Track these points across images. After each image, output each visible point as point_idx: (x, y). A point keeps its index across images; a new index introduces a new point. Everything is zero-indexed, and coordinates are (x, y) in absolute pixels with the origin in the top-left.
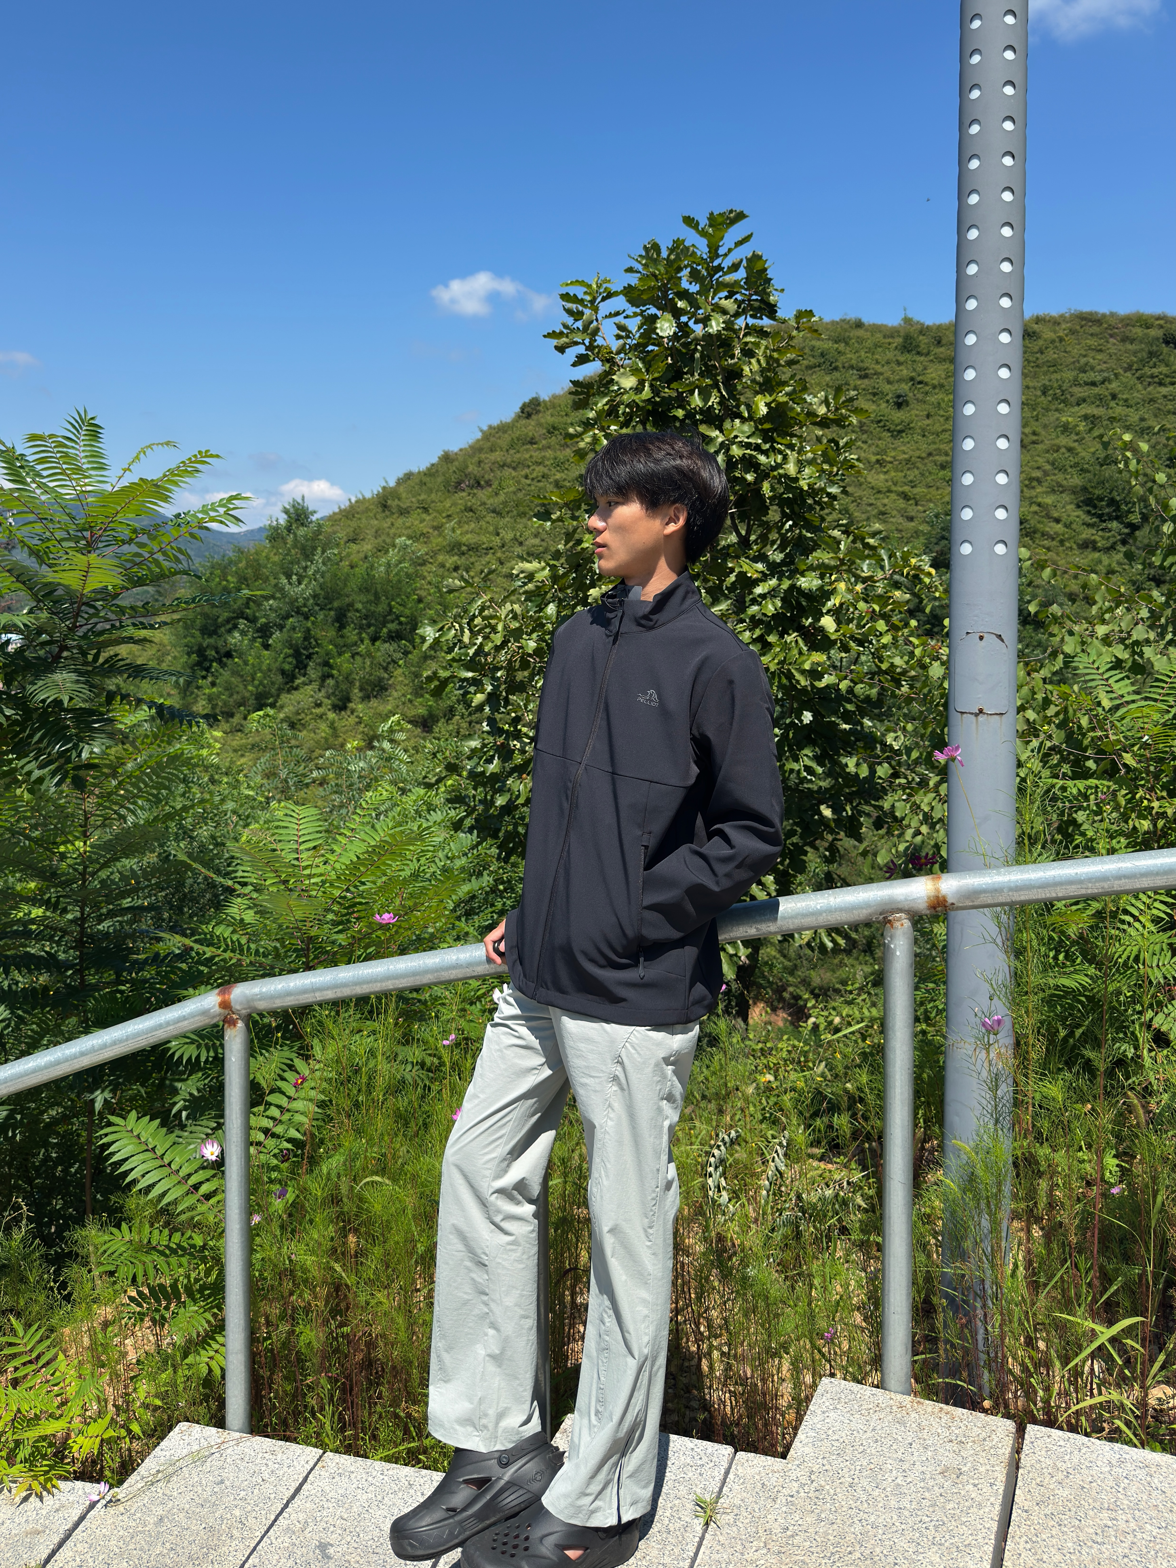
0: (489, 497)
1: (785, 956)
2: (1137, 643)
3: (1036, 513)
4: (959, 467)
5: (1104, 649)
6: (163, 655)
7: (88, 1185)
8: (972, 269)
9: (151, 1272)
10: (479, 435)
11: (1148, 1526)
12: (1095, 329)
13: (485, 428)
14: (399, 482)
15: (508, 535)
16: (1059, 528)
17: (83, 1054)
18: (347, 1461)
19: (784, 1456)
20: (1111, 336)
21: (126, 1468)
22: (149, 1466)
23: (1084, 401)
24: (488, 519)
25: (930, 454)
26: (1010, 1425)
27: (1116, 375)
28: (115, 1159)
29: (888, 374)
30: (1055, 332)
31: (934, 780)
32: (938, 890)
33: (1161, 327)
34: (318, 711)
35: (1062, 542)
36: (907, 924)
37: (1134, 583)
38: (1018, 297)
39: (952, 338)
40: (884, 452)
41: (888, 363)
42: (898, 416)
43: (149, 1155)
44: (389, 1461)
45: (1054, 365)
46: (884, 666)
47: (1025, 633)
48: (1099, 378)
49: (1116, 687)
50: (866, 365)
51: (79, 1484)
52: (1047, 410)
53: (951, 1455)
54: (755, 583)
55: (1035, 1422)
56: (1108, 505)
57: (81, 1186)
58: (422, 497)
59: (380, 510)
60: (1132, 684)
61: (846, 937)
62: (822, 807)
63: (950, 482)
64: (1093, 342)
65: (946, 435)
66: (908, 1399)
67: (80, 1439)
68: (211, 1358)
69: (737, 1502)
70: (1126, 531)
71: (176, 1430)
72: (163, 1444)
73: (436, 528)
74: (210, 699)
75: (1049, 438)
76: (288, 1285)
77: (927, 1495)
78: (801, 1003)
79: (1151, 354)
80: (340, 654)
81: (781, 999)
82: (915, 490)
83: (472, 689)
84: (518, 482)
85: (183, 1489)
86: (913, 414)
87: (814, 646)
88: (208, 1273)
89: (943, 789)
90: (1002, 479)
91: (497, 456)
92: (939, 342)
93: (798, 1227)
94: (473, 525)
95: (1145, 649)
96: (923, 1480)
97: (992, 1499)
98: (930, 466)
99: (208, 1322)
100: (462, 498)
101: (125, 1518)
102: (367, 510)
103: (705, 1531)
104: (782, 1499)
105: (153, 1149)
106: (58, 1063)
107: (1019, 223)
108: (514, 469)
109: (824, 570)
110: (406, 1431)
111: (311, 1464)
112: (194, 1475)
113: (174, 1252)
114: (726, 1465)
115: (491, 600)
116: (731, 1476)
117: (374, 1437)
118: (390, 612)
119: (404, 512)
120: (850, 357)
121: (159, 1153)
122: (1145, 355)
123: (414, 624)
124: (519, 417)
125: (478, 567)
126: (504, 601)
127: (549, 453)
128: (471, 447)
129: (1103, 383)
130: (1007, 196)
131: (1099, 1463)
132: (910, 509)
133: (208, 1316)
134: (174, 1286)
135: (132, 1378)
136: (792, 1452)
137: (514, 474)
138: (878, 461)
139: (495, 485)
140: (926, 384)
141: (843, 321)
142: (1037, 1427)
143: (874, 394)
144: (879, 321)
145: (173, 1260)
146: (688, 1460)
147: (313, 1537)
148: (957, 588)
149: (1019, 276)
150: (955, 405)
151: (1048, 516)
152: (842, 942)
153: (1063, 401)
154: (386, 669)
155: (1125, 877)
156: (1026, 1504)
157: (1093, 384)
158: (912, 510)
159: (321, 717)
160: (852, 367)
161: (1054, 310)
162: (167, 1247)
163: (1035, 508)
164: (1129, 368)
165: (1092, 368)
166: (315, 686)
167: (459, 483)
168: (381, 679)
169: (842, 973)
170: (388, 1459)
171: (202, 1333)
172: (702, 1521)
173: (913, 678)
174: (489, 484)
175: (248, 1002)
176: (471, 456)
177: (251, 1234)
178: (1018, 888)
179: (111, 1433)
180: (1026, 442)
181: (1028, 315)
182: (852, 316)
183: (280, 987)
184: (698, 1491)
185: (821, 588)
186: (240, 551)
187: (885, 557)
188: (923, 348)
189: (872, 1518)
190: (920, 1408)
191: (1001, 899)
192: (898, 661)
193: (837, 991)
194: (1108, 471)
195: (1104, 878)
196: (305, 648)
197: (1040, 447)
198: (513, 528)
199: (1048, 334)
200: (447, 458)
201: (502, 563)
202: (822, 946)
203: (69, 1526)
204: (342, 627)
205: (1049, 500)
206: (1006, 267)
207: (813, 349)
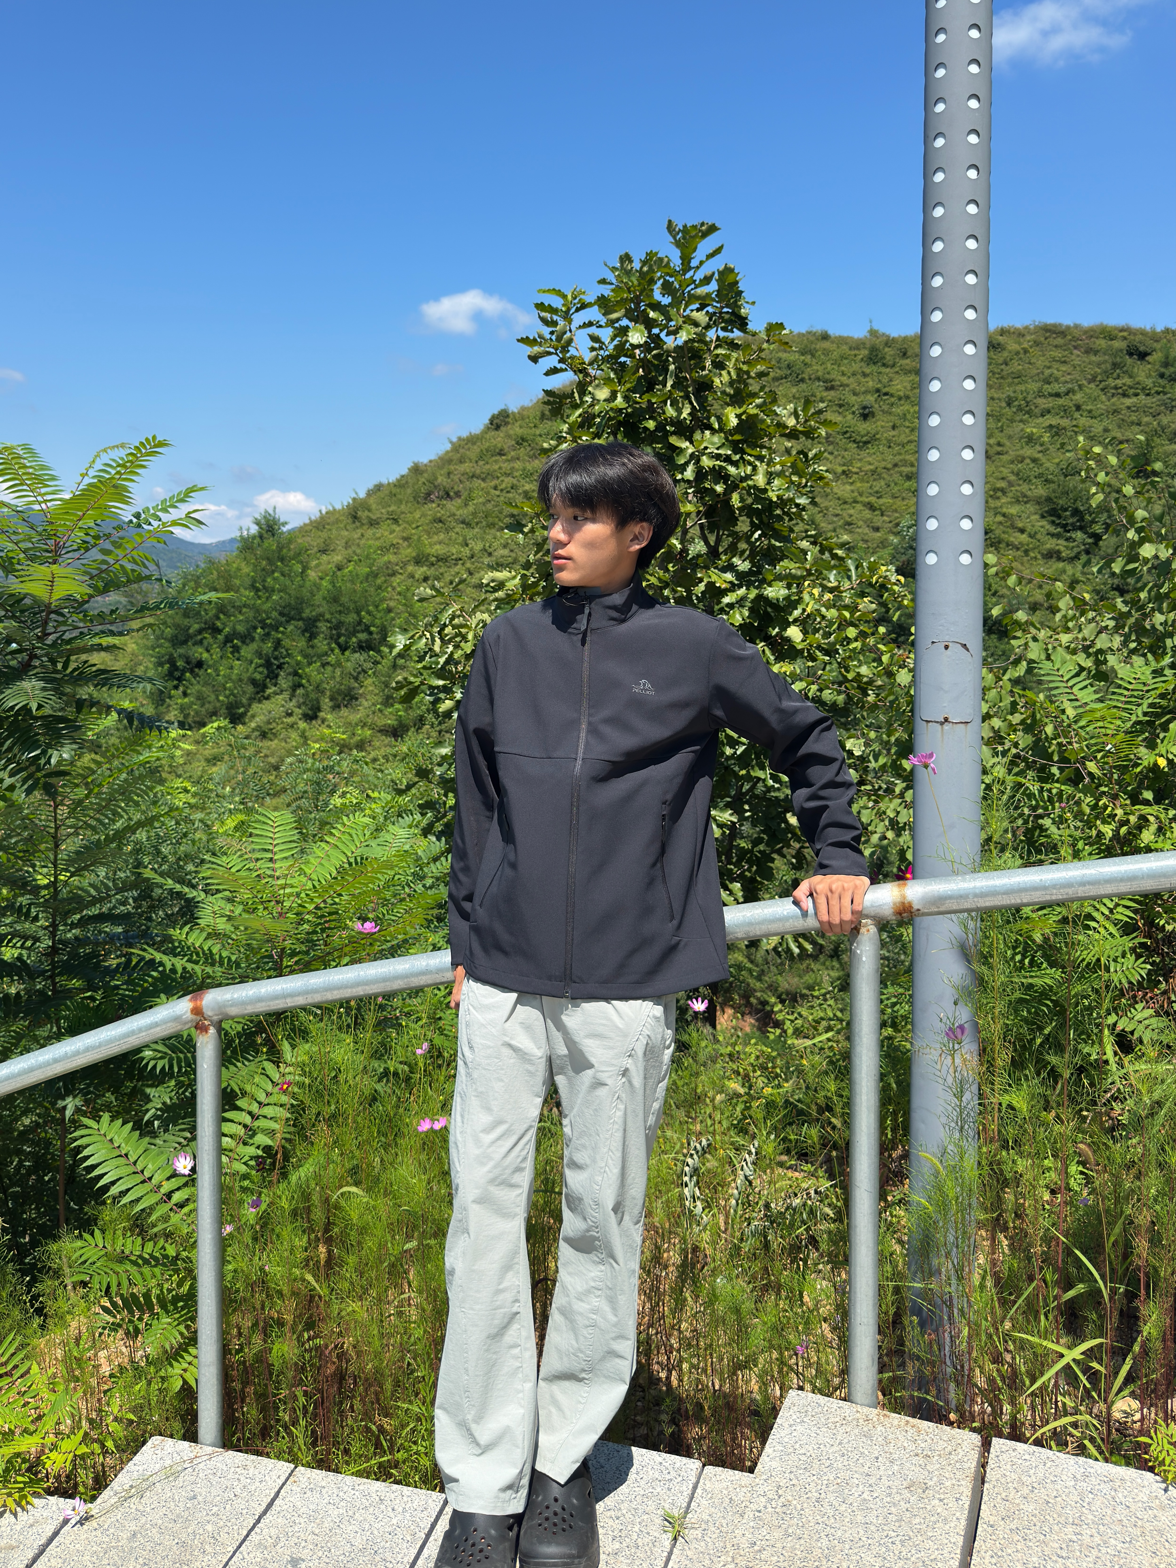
0: (458, 508)
1: (752, 962)
2: (1100, 651)
3: (1000, 523)
4: (925, 477)
5: (1068, 657)
6: (136, 665)
7: (61, 1194)
8: (937, 282)
9: (125, 1283)
10: (448, 447)
11: (1112, 1541)
12: (1060, 341)
13: (455, 440)
14: (370, 493)
15: (478, 546)
16: (1024, 538)
17: (56, 1061)
18: (318, 1475)
19: (751, 1470)
20: (1075, 348)
21: (100, 1483)
22: (121, 1482)
23: (1049, 412)
24: (457, 530)
25: (896, 465)
26: (976, 1438)
27: (1080, 387)
28: (88, 1163)
29: (854, 386)
30: (1020, 344)
31: (900, 786)
32: (904, 896)
33: (1125, 338)
34: (289, 720)
35: (1026, 552)
36: (873, 929)
37: (1097, 592)
38: (983, 308)
39: (917, 350)
40: (850, 463)
41: (854, 374)
42: (864, 427)
43: (123, 1161)
44: (361, 1476)
45: (1018, 376)
46: (850, 676)
47: (990, 643)
48: (1063, 389)
49: (1079, 695)
50: (832, 377)
51: (53, 1499)
52: (1012, 421)
53: (917, 1469)
54: (723, 592)
55: (1000, 1435)
56: (1073, 515)
57: (54, 1195)
58: (393, 508)
59: (350, 520)
60: (1095, 692)
61: (813, 943)
62: (789, 815)
63: (916, 492)
64: (1057, 354)
65: (911, 447)
66: (875, 1411)
67: (53, 1455)
68: (185, 1370)
69: (706, 1517)
70: (1090, 541)
71: (149, 1444)
72: (137, 1458)
73: (406, 539)
74: (182, 709)
75: (1014, 450)
76: (259, 1297)
77: (893, 1510)
78: (768, 1008)
79: (1115, 365)
80: (310, 664)
81: (748, 1004)
82: (881, 501)
83: (442, 696)
84: (488, 493)
85: (156, 1504)
86: (879, 425)
87: (780, 657)
88: (180, 1284)
89: (909, 795)
90: (967, 489)
91: (466, 467)
92: (905, 354)
93: (765, 1237)
94: (442, 536)
95: (1109, 657)
96: (890, 1495)
97: (958, 1514)
98: (896, 477)
99: (181, 1334)
100: (431, 510)
101: (98, 1533)
102: (338, 521)
103: (674, 1546)
104: (749, 1514)
105: (126, 1155)
106: (31, 1070)
107: (984, 235)
108: (484, 480)
109: (790, 580)
110: (378, 1445)
111: (283, 1479)
112: (167, 1490)
113: (146, 1262)
114: (694, 1480)
115: (462, 609)
116: (699, 1491)
117: (346, 1452)
118: (360, 622)
119: (373, 523)
120: (817, 368)
121: (132, 1160)
122: (1109, 366)
123: (384, 633)
124: (487, 429)
125: (448, 578)
126: (474, 612)
127: (518, 465)
128: (441, 458)
129: (1067, 394)
130: (972, 209)
131: (1064, 1478)
132: (875, 519)
133: (182, 1328)
134: (147, 1296)
135: (105, 1392)
136: (759, 1466)
137: (483, 485)
138: (844, 472)
139: (465, 495)
140: (892, 396)
141: (809, 333)
142: (1002, 1441)
143: (841, 406)
144: (845, 333)
145: (146, 1270)
146: (657, 1475)
147: (285, 1552)
148: (922, 598)
149: (984, 288)
150: (920, 416)
151: (1013, 526)
152: (809, 947)
153: (1028, 412)
154: (356, 679)
155: (1090, 883)
156: (992, 1519)
157: (1057, 395)
158: (878, 521)
159: (292, 726)
160: (818, 379)
161: (1018, 322)
162: (140, 1257)
163: (1000, 518)
164: (1093, 380)
165: (1057, 380)
166: (286, 695)
167: (428, 494)
168: (351, 689)
169: (809, 978)
170: (359, 1474)
171: (176, 1345)
172: (670, 1536)
173: (879, 687)
174: (458, 494)
175: (220, 1008)
176: (440, 467)
177: (223, 1244)
178: (983, 895)
179: (83, 1449)
180: (991, 452)
181: (992, 327)
182: (818, 328)
183: (251, 993)
184: (667, 1506)
185: (787, 598)
186: (211, 562)
187: (852, 568)
188: (889, 359)
189: (839, 1533)
190: (886, 1422)
191: (967, 905)
192: (864, 670)
193: (803, 996)
194: (1072, 482)
195: (1069, 885)
196: (276, 658)
197: (1005, 458)
198: (483, 539)
199: (1013, 346)
200: (416, 470)
201: (471, 574)
202: (789, 950)
203: (43, 1541)
204: (313, 636)
205: (1013, 510)
206: (971, 279)
207: (779, 360)
